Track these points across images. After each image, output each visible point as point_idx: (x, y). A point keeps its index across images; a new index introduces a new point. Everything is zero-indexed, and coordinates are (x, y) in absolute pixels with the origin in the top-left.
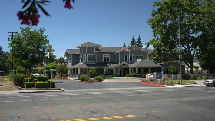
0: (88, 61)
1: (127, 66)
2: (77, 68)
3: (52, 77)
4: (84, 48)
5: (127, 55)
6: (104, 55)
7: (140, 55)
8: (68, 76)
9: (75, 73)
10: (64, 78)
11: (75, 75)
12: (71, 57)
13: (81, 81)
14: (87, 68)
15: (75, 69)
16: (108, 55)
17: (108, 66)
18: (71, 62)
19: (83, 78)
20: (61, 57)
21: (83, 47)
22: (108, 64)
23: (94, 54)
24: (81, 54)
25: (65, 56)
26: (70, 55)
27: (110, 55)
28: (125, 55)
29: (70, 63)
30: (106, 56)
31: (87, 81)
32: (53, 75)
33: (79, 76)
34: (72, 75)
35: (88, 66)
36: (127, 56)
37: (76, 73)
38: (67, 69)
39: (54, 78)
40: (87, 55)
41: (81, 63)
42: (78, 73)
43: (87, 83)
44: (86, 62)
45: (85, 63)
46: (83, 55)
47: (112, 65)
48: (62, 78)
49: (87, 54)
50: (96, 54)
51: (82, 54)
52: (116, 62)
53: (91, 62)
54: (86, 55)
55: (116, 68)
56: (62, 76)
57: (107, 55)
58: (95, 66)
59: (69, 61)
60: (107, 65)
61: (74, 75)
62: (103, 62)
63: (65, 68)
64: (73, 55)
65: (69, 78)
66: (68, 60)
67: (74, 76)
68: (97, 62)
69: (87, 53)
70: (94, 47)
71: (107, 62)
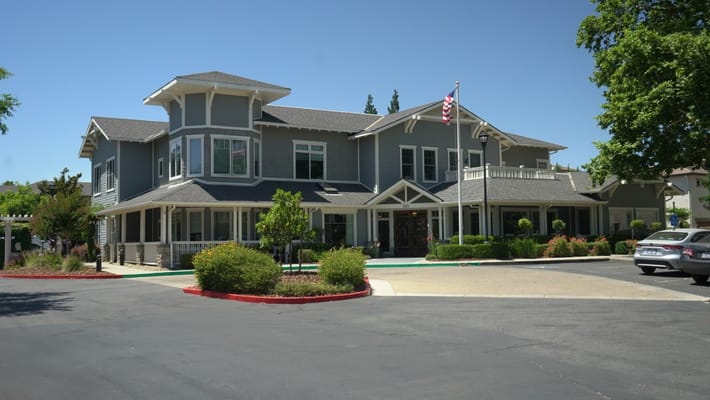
0: (215, 172)
1: (424, 199)
2: (157, 211)
3: (11, 258)
4: (195, 100)
5: (414, 148)
6: (296, 142)
7: (470, 151)
8: (98, 251)
9: (138, 241)
10: (75, 267)
11: (141, 248)
12: (117, 157)
13: (203, 293)
14: (207, 210)
15: (139, 213)
16: (315, 143)
17: (324, 200)
18: (117, 182)
19: (222, 267)
20: (66, 170)
21: (188, 96)
22: (323, 190)
23: (247, 133)
24: (175, 136)
25: (84, 153)
26: (113, 142)
27: (324, 144)
28: (402, 147)
29: (111, 185)
30: (306, 147)
31: (262, 289)
32: (13, 250)
33: (165, 255)
34: (123, 246)
35: (219, 198)
36: (412, 151)
37: (148, 239)
38: (95, 219)
39: (22, 264)
40: (213, 136)
41: (175, 183)
42: (157, 238)
43: (263, 306)
44: (207, 177)
45: (196, 183)
46: (188, 137)
47: (341, 194)
48: (65, 263)
49: (207, 132)
50: (258, 136)
51: (183, 133)
52: (359, 182)
53: (232, 178)
54: (207, 139)
55: (362, 213)
56: (64, 253)
57: (310, 143)
58: (256, 200)
59: (104, 177)
60: (319, 193)
61: (131, 247)
62: (295, 179)
63: (79, 210)
64: (125, 144)
65: (104, 264)
66: (97, 174)
67: (137, 255)
68: (261, 178)
69: (208, 124)
70: (246, 99)
71: (311, 180)
